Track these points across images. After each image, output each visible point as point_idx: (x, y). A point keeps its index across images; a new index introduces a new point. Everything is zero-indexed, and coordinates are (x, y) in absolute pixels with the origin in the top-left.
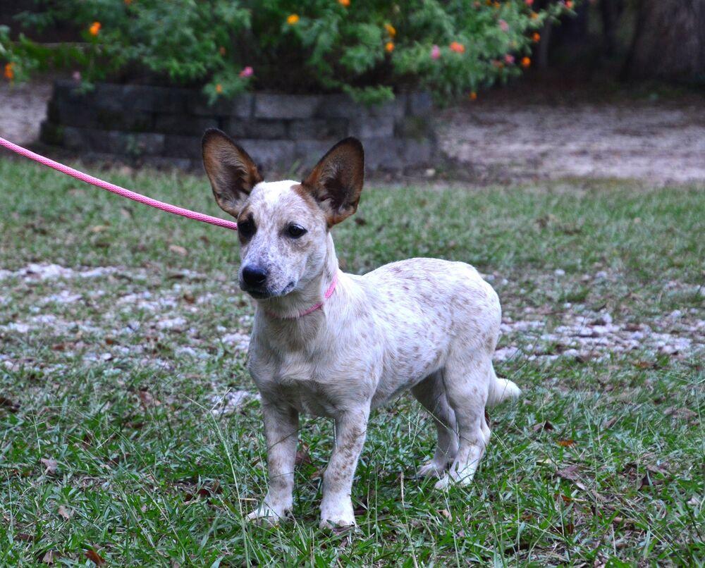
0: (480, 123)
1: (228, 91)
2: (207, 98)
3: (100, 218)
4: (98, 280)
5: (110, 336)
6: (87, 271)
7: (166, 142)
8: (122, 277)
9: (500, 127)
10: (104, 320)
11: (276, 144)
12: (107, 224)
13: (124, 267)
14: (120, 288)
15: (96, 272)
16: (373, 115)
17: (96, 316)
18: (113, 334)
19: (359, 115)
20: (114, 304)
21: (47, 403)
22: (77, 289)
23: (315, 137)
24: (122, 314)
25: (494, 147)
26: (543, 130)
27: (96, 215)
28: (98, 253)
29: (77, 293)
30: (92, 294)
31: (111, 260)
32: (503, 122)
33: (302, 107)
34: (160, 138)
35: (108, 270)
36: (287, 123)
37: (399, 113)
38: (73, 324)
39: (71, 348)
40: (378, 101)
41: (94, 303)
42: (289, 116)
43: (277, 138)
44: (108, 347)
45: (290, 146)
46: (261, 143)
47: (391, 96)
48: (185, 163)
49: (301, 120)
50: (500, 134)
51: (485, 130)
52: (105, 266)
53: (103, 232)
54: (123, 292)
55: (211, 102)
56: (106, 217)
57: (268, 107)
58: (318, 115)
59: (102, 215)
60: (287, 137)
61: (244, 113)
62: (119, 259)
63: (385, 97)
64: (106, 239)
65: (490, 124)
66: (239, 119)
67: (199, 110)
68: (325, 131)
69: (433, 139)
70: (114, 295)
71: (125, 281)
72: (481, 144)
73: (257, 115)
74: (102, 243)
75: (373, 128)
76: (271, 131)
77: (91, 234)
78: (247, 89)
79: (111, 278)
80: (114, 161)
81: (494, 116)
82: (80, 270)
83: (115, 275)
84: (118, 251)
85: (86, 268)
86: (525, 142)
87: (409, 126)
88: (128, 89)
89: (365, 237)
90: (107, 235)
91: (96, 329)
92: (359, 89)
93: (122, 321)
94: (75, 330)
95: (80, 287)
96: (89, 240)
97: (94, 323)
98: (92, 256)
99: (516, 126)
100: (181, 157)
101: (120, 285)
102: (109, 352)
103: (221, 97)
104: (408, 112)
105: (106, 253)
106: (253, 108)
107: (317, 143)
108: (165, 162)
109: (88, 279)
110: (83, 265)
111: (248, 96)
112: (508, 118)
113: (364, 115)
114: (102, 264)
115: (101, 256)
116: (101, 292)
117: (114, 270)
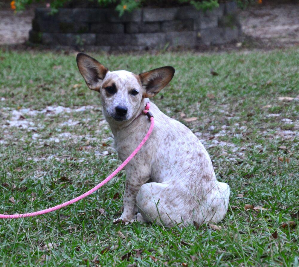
0: (256, 16)
1: (129, 8)
2: (118, 12)
3: (75, 81)
4: (85, 113)
5: (103, 142)
6: (77, 108)
7: (97, 37)
8: (98, 111)
9: (267, 18)
10: (96, 134)
11: (155, 35)
12: (79, 83)
13: (96, 105)
14: (98, 117)
15: (83, 109)
16: (206, 16)
17: (92, 132)
18: (105, 141)
19: (199, 17)
20: (98, 125)
21: (86, 179)
22: (76, 118)
23: (176, 30)
24: (105, 130)
25: (267, 28)
26: (292, 17)
27: (72, 79)
28: (80, 99)
29: (76, 120)
30: (84, 120)
31: (88, 101)
32: (269, 15)
33: (168, 14)
34: (93, 36)
35: (88, 107)
36: (161, 23)
37: (220, 13)
38: (81, 137)
39: (86, 149)
40: (210, 8)
41: (88, 125)
42: (162, 19)
43: (156, 31)
44: (105, 147)
45: (163, 36)
46: (147, 35)
47: (217, 5)
48: (107, 48)
49: (168, 21)
50: (268, 21)
51: (260, 20)
52: (86, 105)
53: (79, 88)
54: (100, 118)
55: (121, 15)
56: (78, 80)
57: (150, 15)
58: (177, 18)
59: (76, 78)
60: (161, 31)
61: (137, 19)
62: (92, 101)
63: (214, 5)
64: (82, 91)
65: (262, 16)
66: (135, 23)
67: (113, 20)
68: (181, 26)
69: (239, 26)
70: (97, 121)
71: (99, 113)
72: (259, 27)
73: (144, 20)
74: (81, 93)
75: (207, 23)
76: (152, 28)
77: (74, 89)
78: (139, 6)
79: (92, 111)
80: (70, 49)
81: (264, 12)
82: (73, 108)
83: (93, 110)
84: (90, 97)
85: (76, 107)
86: (284, 24)
87: (226, 20)
88: (75, 10)
89: (219, 82)
90: (82, 89)
91: (94, 139)
92: (199, 2)
93: (106, 133)
94: (84, 140)
95: (77, 117)
96: (73, 93)
97: (92, 136)
98: (78, 100)
99: (276, 16)
100: (105, 45)
101: (98, 115)
102: (106, 150)
103: (126, 12)
104: (225, 13)
105: (84, 98)
106: (142, 16)
107: (177, 33)
108: (97, 48)
109: (80, 112)
110: (74, 105)
111: (139, 10)
112: (271, 12)
113: (202, 16)
114: (84, 104)
115: (83, 100)
116: (89, 119)
117: (92, 107)
